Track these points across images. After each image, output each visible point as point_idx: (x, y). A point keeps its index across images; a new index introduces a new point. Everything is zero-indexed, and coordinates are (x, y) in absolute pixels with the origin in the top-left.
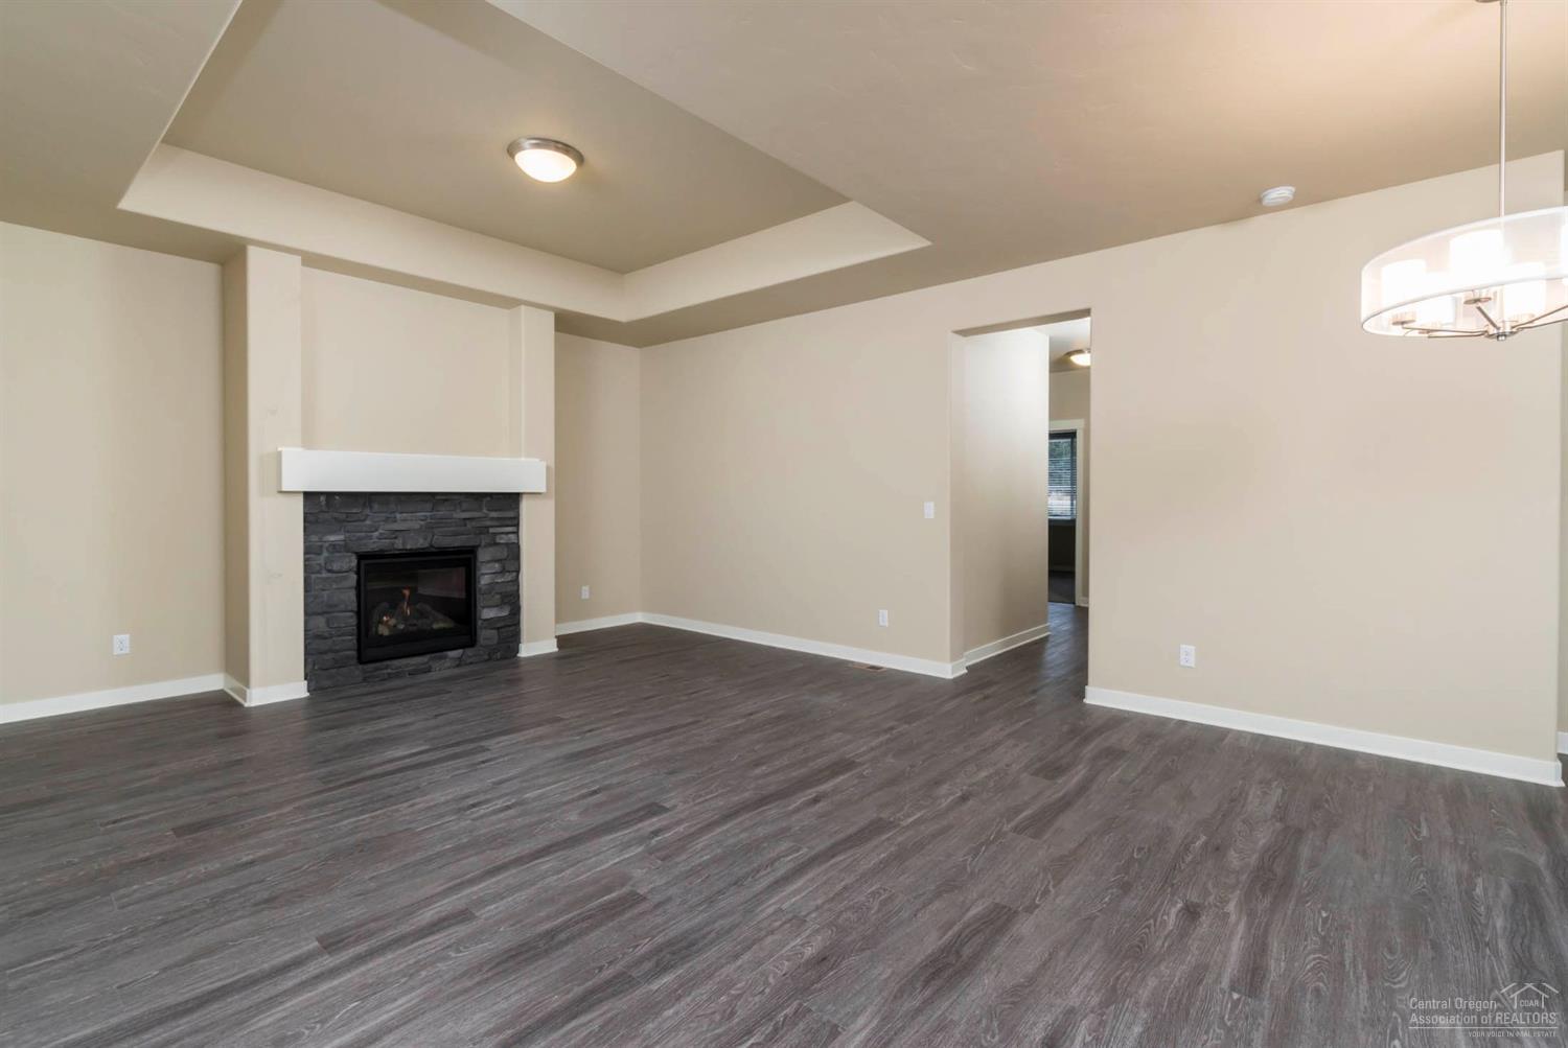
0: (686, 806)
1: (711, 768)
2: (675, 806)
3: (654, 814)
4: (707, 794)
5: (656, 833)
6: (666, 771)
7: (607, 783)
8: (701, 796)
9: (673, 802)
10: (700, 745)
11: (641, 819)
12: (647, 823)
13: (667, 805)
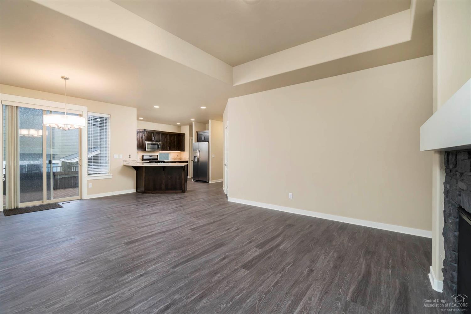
0: (185, 230)
1: (175, 241)
2: (188, 230)
3: (192, 229)
4: (179, 233)
5: (192, 225)
6: (190, 239)
7: (207, 236)
8: (181, 232)
9: (188, 231)
10: (176, 251)
11: (196, 227)
12: (195, 227)
13: (190, 230)
